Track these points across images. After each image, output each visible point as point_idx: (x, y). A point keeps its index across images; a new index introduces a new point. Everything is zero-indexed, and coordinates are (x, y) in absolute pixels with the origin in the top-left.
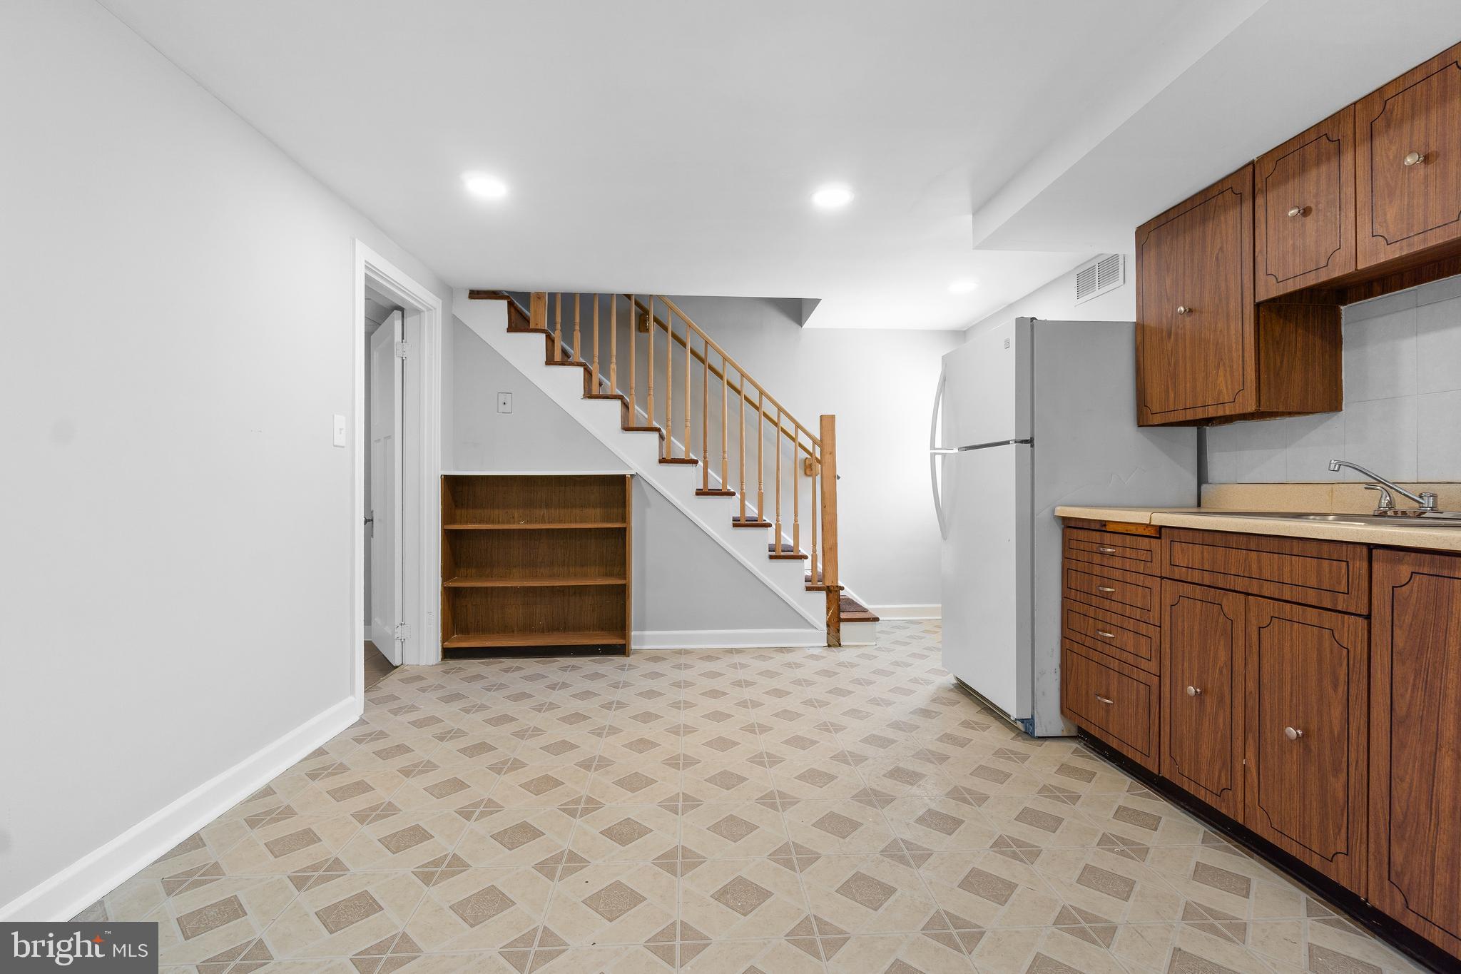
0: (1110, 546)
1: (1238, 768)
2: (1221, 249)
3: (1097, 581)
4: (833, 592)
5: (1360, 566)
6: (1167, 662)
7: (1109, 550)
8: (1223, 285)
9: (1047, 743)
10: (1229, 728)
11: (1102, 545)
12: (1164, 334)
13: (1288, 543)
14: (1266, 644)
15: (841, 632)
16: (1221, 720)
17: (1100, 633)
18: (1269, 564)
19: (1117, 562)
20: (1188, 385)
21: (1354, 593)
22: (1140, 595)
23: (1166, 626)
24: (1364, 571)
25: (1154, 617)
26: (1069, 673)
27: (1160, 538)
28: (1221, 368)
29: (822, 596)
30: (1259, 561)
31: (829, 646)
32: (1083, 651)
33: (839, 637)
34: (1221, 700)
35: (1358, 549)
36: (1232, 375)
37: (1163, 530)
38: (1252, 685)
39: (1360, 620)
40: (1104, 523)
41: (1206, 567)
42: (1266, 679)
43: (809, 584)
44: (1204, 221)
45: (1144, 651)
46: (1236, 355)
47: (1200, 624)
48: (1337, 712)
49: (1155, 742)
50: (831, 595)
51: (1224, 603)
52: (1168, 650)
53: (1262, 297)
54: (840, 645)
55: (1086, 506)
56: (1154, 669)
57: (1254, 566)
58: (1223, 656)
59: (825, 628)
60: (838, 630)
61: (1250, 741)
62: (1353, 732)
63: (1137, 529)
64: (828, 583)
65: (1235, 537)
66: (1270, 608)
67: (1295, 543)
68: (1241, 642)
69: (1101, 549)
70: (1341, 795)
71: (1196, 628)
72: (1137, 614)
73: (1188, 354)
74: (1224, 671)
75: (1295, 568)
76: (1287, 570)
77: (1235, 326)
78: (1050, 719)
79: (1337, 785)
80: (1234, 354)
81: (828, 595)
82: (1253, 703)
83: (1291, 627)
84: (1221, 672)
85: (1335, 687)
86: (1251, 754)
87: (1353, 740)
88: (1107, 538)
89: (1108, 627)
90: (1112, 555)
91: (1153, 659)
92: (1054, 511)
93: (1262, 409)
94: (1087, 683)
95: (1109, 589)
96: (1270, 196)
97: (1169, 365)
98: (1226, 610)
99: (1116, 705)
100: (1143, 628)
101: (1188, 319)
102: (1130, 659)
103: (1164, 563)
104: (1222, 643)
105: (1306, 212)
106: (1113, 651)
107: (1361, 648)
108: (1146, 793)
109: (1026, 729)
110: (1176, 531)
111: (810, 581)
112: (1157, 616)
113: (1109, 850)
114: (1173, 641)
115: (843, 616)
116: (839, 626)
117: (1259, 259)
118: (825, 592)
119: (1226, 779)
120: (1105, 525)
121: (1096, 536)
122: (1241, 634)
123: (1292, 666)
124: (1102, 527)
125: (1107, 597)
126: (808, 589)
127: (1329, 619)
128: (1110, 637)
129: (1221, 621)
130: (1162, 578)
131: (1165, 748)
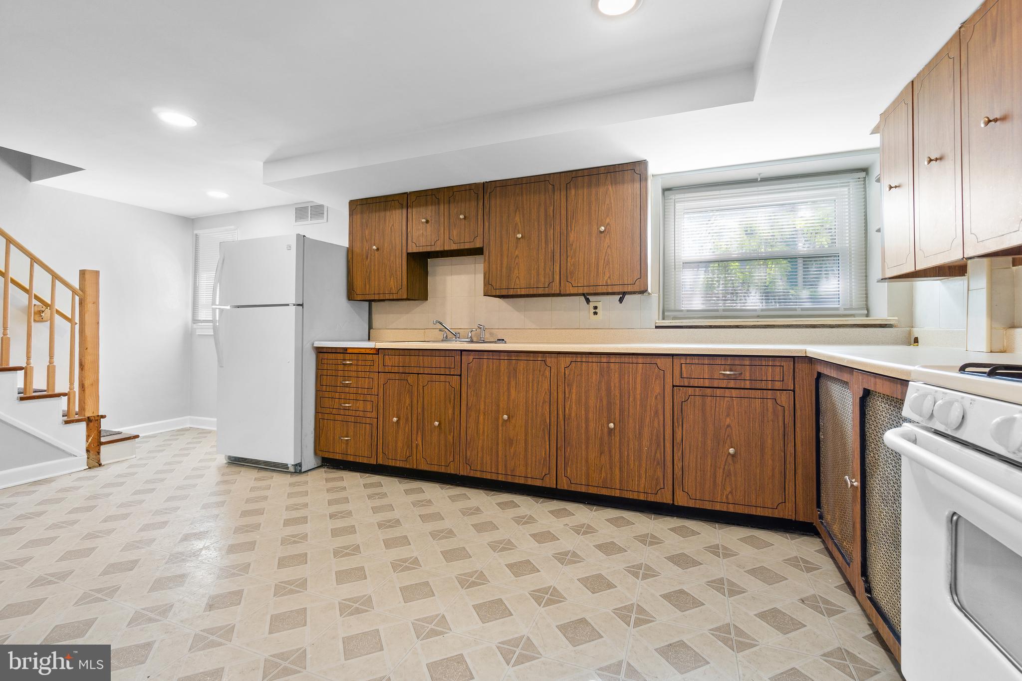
0: (349, 360)
1: (414, 445)
2: (393, 225)
3: (340, 379)
4: (93, 422)
5: (458, 358)
6: (381, 411)
7: (348, 362)
8: (394, 241)
9: (309, 473)
10: (410, 431)
11: (344, 360)
12: (364, 257)
13: (434, 352)
14: (426, 392)
15: (101, 454)
16: (407, 429)
17: (343, 405)
18: (427, 361)
19: (354, 368)
20: (376, 283)
21: (456, 367)
22: (367, 382)
23: (381, 394)
24: (460, 360)
25: (375, 391)
26: (321, 431)
27: (378, 354)
28: (392, 278)
29: (83, 426)
30: (423, 360)
31: (89, 468)
32: (332, 417)
33: (99, 458)
34: (407, 420)
35: (458, 351)
36: (397, 282)
37: (380, 350)
38: (420, 410)
39: (458, 376)
40: (346, 349)
41: (401, 365)
42: (425, 407)
43: (65, 418)
44: (385, 210)
45: (369, 408)
46: (399, 273)
47: (398, 390)
48: (450, 411)
49: (375, 450)
50: (91, 424)
51: (409, 379)
52: (382, 405)
53: (410, 251)
54: (100, 465)
55: (336, 341)
56: (374, 414)
57: (421, 361)
58: (408, 401)
59: (85, 455)
60: (99, 453)
61: (419, 433)
62: (456, 417)
63: (365, 351)
64: (88, 414)
65: (413, 351)
66: (427, 377)
67: (437, 351)
68: (416, 394)
69: (344, 362)
70: (451, 441)
71: (396, 392)
72: (365, 391)
73: (376, 268)
74: (409, 407)
75: (437, 361)
76: (434, 363)
77: (398, 261)
78: (310, 460)
79: (450, 438)
80: (398, 273)
81: (88, 425)
82: (420, 417)
83: (435, 383)
84: (407, 408)
85: (450, 402)
86: (419, 439)
87: (455, 420)
88: (347, 356)
89: (347, 400)
90: (351, 365)
91: (374, 411)
92: (313, 344)
93: (409, 298)
94: (334, 433)
95: (347, 382)
96: (414, 210)
97: (367, 272)
98: (409, 382)
99: (352, 440)
100: (368, 397)
101: (376, 252)
102: (361, 414)
103: (380, 365)
104: (408, 396)
105: (427, 222)
106: (351, 413)
107: (458, 387)
108: (368, 476)
109: (298, 470)
110: (386, 350)
111: (66, 416)
112: (376, 390)
113: (374, 499)
114: (385, 400)
115: (103, 440)
116: (99, 449)
117: (409, 235)
118: (85, 423)
119: (409, 453)
120: (347, 350)
121: (341, 356)
122: (416, 390)
123: (435, 399)
124: (345, 351)
125: (347, 386)
126: (67, 422)
127: (448, 378)
128: (348, 406)
129: (407, 386)
130: (379, 372)
131: (380, 450)
